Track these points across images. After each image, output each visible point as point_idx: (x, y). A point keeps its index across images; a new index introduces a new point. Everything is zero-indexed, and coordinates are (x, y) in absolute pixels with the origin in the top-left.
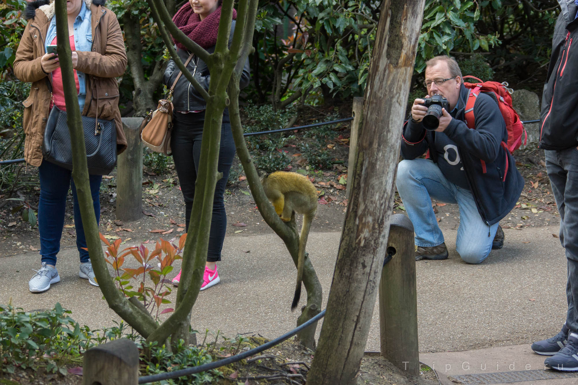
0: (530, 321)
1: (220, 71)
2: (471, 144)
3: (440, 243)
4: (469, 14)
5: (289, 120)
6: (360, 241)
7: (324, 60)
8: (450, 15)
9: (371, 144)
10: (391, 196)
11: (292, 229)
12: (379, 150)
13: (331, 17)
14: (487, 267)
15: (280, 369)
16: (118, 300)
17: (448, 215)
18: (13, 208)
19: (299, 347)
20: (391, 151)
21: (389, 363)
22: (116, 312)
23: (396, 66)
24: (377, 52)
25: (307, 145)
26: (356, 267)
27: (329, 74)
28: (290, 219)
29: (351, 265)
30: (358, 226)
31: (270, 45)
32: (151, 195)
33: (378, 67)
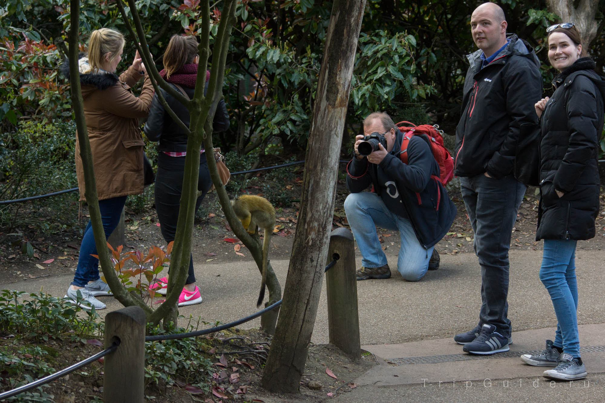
0: (455, 322)
1: (198, 113)
2: (403, 175)
3: (384, 264)
4: (406, 68)
5: (253, 164)
6: (308, 242)
7: (282, 110)
8: (390, 69)
9: (315, 167)
10: (332, 206)
11: (256, 240)
12: (321, 171)
13: (287, 73)
14: (424, 283)
15: (248, 347)
16: (121, 292)
17: (392, 244)
18: (12, 243)
19: (263, 334)
20: (331, 172)
21: (336, 347)
22: (120, 302)
23: (334, 106)
24: (319, 96)
25: (268, 186)
26: (306, 262)
27: (286, 122)
28: (254, 232)
29: (302, 260)
30: (307, 230)
31: (233, 100)
32: (131, 230)
33: (320, 107)
